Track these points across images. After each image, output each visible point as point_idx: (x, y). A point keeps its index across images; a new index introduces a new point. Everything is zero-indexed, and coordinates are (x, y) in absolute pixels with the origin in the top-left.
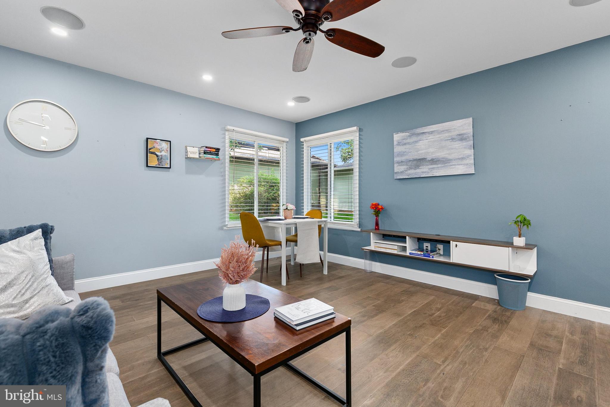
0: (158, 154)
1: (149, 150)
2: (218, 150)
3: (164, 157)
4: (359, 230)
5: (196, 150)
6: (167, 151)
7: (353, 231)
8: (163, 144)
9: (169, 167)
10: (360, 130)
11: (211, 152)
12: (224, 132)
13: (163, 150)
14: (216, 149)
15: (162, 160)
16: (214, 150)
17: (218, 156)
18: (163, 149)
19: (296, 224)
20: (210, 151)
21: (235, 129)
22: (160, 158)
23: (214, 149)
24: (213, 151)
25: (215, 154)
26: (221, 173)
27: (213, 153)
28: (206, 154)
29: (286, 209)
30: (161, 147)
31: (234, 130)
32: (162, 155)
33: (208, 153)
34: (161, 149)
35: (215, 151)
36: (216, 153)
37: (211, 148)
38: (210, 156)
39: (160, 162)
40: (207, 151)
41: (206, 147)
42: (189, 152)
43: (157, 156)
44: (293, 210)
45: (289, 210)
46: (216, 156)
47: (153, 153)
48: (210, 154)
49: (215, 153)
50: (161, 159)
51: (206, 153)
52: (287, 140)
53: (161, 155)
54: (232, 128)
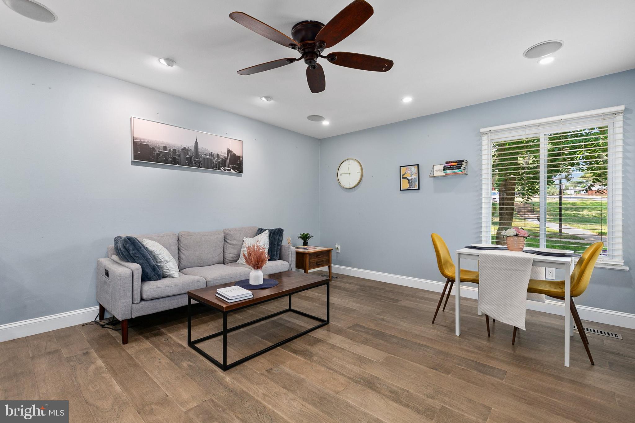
0: (409, 178)
1: (402, 176)
2: (461, 162)
6: (416, 174)
8: (413, 168)
11: (452, 166)
12: (479, 138)
13: (413, 174)
14: (458, 162)
15: (412, 183)
16: (456, 164)
17: (460, 170)
20: (450, 166)
21: (492, 128)
22: (410, 182)
24: (455, 165)
25: (456, 168)
27: (454, 167)
28: (446, 170)
30: (411, 171)
31: (490, 131)
33: (448, 169)
34: (412, 173)
35: (457, 165)
37: (452, 162)
38: (450, 171)
39: (410, 185)
40: (447, 166)
41: (447, 163)
42: (436, 171)
43: (408, 180)
46: (457, 170)
47: (406, 178)
48: (450, 169)
53: (412, 179)
54: (487, 129)
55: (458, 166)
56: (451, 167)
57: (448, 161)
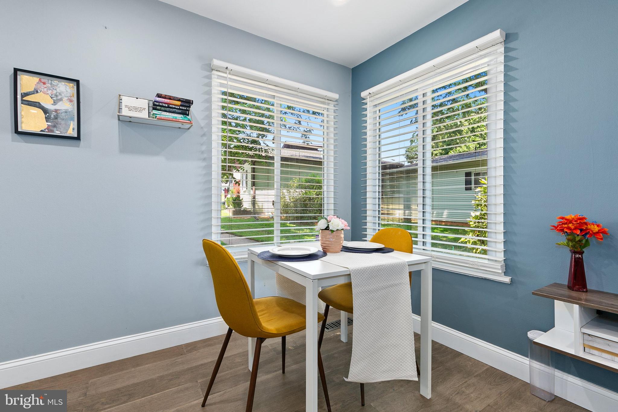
0: (48, 104)
1: (21, 97)
2: (188, 103)
3: (63, 114)
4: (507, 279)
5: (144, 104)
6: (70, 101)
7: (485, 279)
8: (59, 85)
9: (76, 136)
10: (508, 38)
11: (170, 106)
12: (208, 73)
13: (61, 100)
14: (182, 101)
15: (59, 120)
16: (179, 103)
17: (187, 117)
18: (59, 97)
19: (350, 275)
20: (168, 104)
21: (231, 66)
22: (52, 116)
23: (179, 100)
24: (178, 106)
25: (180, 111)
26: (203, 152)
27: (174, 108)
29: (326, 229)
30: (55, 92)
31: (227, 68)
32: (58, 110)
33: (163, 108)
34: (56, 96)
35: (181, 105)
36: (182, 109)
37: (170, 98)
38: (171, 114)
39: (52, 124)
40: (161, 103)
41: (159, 96)
42: (126, 106)
43: (45, 111)
44: (343, 231)
45: (332, 231)
46: (182, 116)
47: (32, 104)
48: (167, 109)
49: (180, 109)
50: (56, 118)
51: (158, 107)
52: (336, 96)
53: (56, 111)
54: (224, 64)
55: (183, 108)
56: (168, 107)
57: (164, 93)
